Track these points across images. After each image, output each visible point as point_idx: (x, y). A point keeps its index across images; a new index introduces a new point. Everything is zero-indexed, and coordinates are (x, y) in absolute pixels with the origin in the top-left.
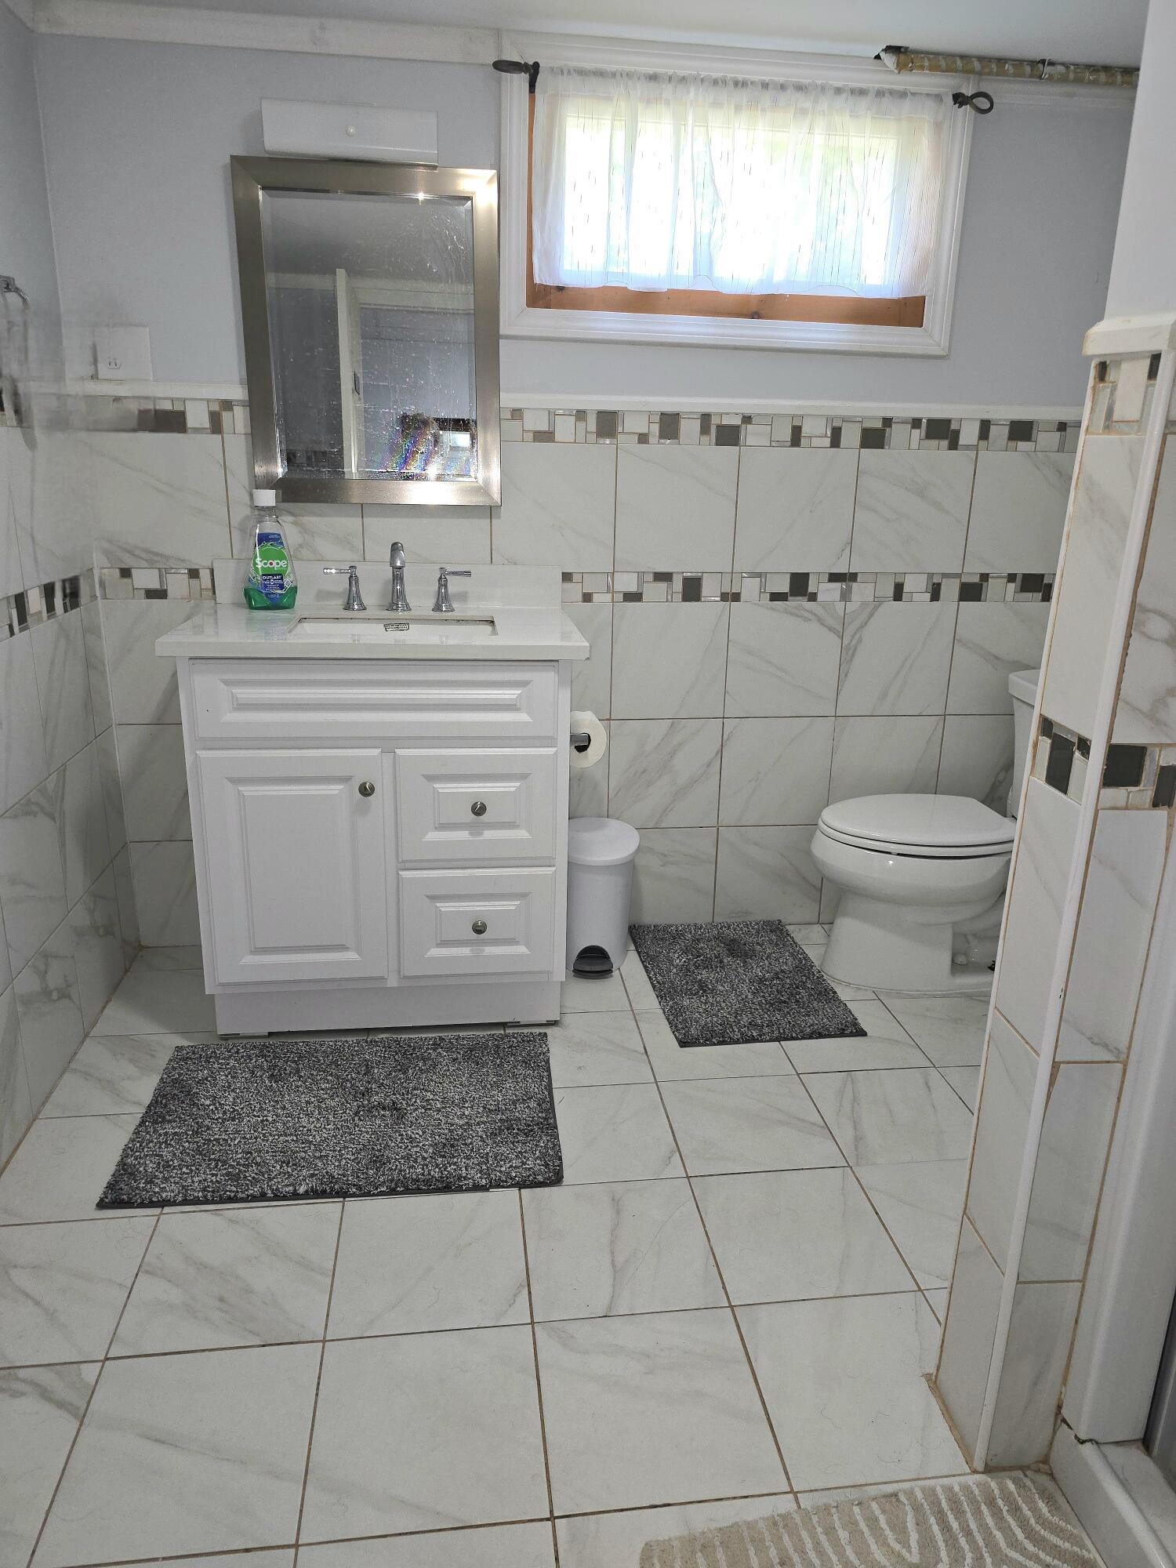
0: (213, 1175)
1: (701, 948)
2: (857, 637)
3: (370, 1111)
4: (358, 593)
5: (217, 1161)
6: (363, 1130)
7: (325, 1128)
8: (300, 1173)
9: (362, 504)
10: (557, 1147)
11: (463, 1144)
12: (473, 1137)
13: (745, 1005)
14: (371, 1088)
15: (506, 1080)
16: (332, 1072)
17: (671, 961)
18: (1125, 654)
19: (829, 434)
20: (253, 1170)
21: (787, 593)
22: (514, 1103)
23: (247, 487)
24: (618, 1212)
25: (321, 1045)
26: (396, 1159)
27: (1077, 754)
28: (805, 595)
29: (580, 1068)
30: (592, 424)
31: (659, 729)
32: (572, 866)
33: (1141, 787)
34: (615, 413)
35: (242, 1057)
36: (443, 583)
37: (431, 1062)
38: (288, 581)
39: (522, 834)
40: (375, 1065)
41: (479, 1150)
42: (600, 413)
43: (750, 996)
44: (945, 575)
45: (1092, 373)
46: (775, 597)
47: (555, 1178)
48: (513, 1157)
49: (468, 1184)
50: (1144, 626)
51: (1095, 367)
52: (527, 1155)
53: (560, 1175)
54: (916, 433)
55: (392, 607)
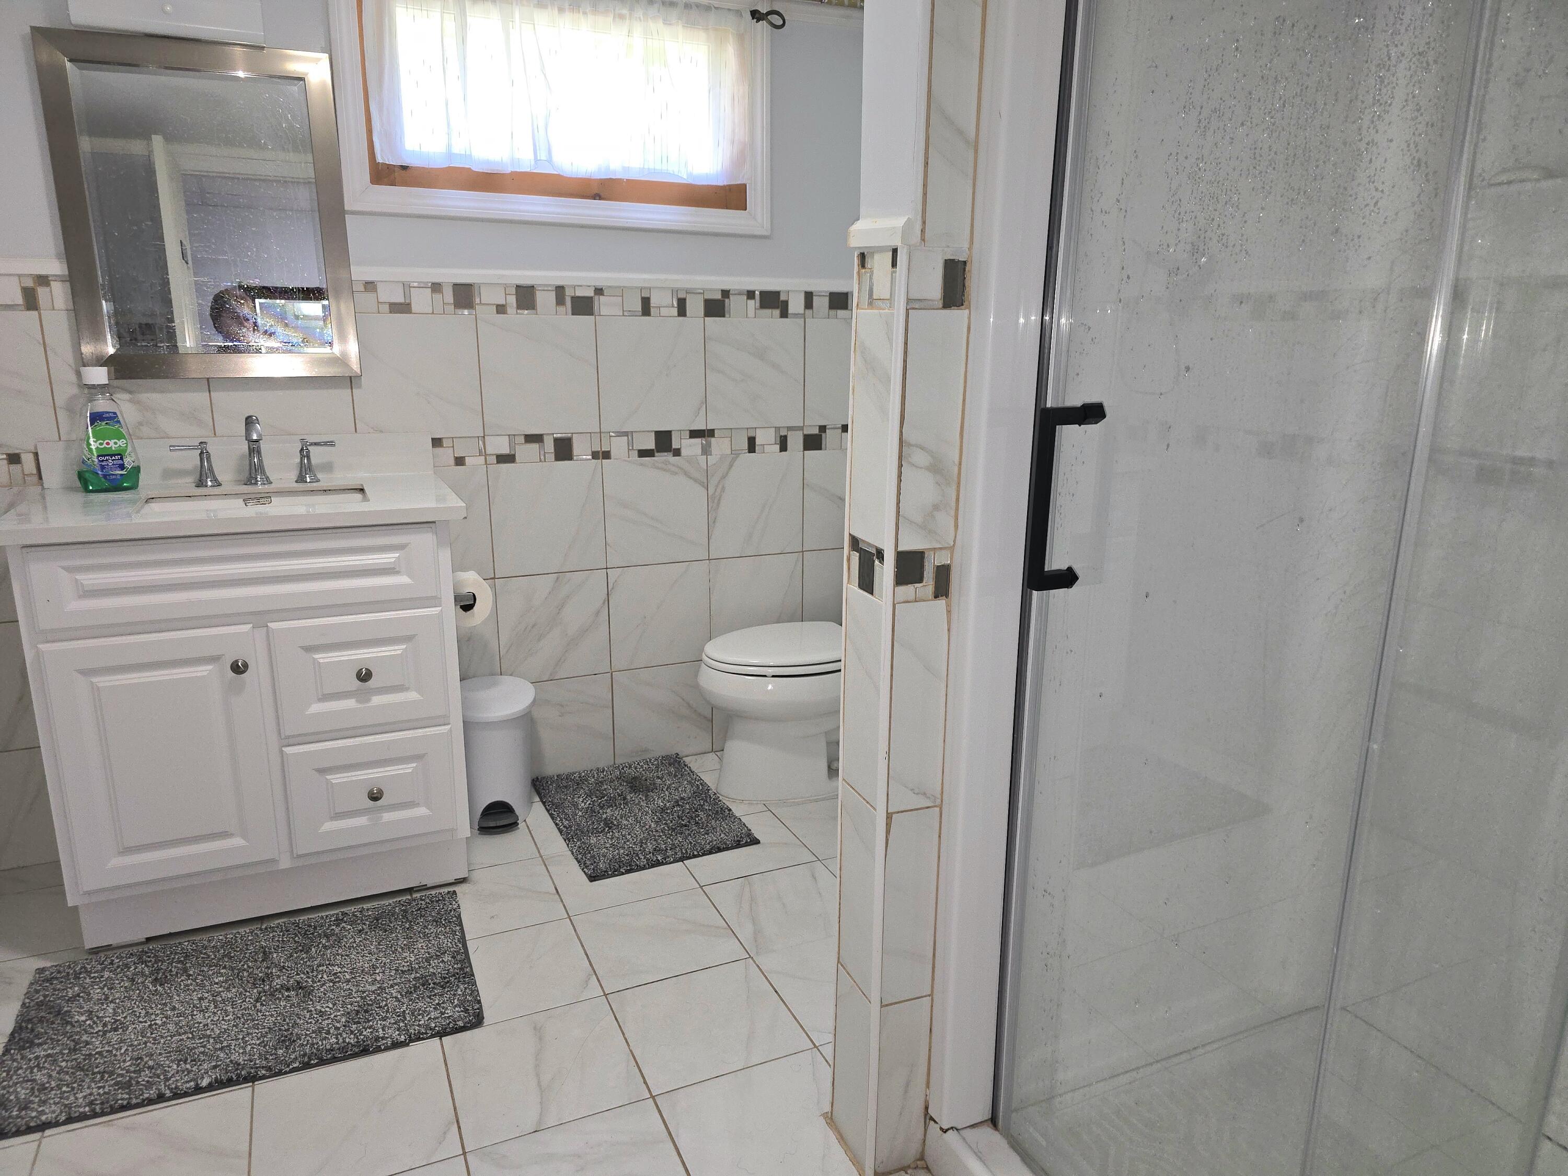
0: (99, 1088)
1: (605, 789)
2: (720, 486)
3: (272, 995)
4: (211, 468)
5: (102, 1073)
6: (267, 1013)
7: (223, 1020)
8: (201, 1067)
9: (208, 379)
10: (475, 993)
11: (377, 1007)
12: (387, 999)
13: (649, 834)
14: (271, 973)
15: (417, 941)
16: (225, 966)
17: (575, 805)
18: (900, 480)
19: (675, 304)
20: (145, 1076)
21: (653, 450)
22: (428, 960)
23: (73, 366)
24: (540, 1039)
25: (210, 941)
26: (306, 1035)
27: (877, 562)
28: (670, 451)
29: (493, 917)
30: (449, 296)
31: (544, 585)
32: (468, 726)
33: (924, 583)
34: (470, 285)
35: (118, 967)
36: (304, 453)
37: (334, 938)
38: (128, 462)
39: (413, 695)
40: (273, 950)
41: (395, 1010)
42: (456, 286)
43: (653, 825)
44: (790, 429)
45: (856, 261)
46: (643, 453)
47: (477, 1021)
48: (431, 1009)
49: (387, 1043)
50: (910, 457)
51: (858, 257)
52: (445, 1005)
53: (480, 1016)
54: (751, 303)
55: (251, 480)
